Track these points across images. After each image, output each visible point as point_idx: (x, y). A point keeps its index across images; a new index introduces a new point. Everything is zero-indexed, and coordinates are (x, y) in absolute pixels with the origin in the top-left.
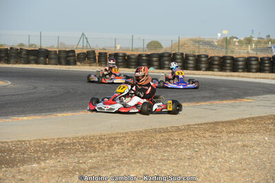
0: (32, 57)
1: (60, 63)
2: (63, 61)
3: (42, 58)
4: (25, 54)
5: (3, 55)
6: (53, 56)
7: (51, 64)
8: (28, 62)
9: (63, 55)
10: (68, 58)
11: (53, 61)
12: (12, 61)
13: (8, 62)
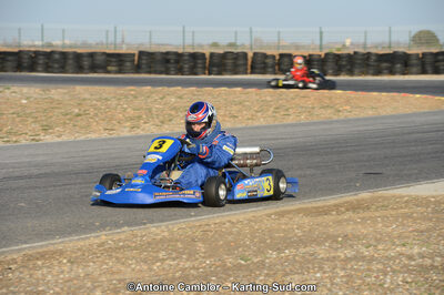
0: (384, 65)
1: (424, 72)
2: (429, 68)
3: (399, 66)
4: (376, 61)
5: (344, 63)
6: (415, 62)
7: (412, 74)
8: (378, 73)
9: (429, 60)
10: (437, 64)
11: (414, 69)
12: (356, 71)
13: (351, 73)
